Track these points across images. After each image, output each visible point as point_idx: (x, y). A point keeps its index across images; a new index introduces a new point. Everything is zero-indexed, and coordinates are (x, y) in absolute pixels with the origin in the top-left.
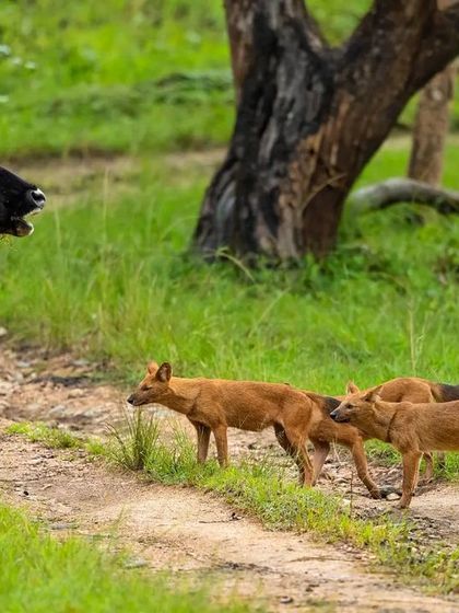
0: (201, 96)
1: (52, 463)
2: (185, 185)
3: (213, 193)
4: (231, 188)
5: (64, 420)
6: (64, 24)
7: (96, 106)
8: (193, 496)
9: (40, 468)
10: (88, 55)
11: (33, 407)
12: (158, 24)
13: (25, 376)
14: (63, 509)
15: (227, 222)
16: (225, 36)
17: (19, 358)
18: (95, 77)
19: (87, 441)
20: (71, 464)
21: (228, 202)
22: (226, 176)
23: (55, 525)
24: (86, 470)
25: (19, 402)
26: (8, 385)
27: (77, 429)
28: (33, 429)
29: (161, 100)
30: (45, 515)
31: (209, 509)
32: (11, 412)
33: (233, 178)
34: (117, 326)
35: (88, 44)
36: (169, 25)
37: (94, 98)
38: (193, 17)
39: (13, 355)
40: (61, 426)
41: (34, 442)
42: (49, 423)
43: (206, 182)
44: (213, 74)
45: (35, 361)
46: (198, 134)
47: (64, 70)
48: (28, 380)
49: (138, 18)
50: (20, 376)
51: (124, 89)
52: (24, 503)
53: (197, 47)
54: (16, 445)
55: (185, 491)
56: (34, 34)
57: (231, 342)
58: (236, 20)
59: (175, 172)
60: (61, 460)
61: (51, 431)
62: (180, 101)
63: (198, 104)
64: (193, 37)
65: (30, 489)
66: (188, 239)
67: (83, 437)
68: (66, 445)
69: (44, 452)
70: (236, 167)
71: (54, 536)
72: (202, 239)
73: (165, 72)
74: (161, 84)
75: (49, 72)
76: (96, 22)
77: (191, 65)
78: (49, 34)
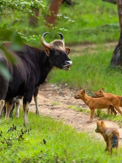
0: (113, 30)
1: (78, 115)
2: (108, 50)
3: (115, 52)
4: (119, 51)
5: (81, 105)
6: (80, 13)
7: (88, 32)
8: (111, 123)
9: (75, 116)
10: (86, 20)
11: (73, 102)
12: (102, 13)
13: (72, 95)
14: (81, 126)
15: (118, 59)
16: (118, 16)
17: (70, 91)
18: (87, 25)
19: (86, 110)
20: (82, 115)
21: (119, 54)
22: (118, 48)
23: (79, 129)
24: (86, 117)
25: (70, 101)
26: (68, 97)
27: (84, 107)
28: (74, 107)
29: (103, 31)
30: (77, 127)
31: (114, 125)
32: (68, 103)
33: (120, 49)
34: (93, 83)
35: (86, 18)
36: (105, 13)
37: (87, 30)
38: (111, 11)
39: (69, 90)
40: (80, 106)
41: (74, 110)
42: (77, 106)
43: (113, 50)
44: (115, 25)
45: (74, 91)
46: (112, 39)
47: (80, 24)
48: (72, 96)
49: (98, 12)
50: (70, 95)
51: (94, 28)
52: (72, 124)
53: (111, 18)
54: (70, 111)
55: (109, 121)
56: (73, 15)
57: (119, 87)
58: (120, 12)
59: (106, 47)
60: (80, 114)
61: (78, 108)
62: (107, 31)
63: (111, 32)
64: (110, 16)
65: (73, 121)
66: (109, 63)
67: (85, 109)
68: (81, 111)
69: (76, 112)
70: (120, 46)
71: (78, 132)
72: (112, 63)
73: (104, 24)
74: (103, 27)
75: (77, 24)
76: (88, 13)
77: (110, 22)
78: (77, 15)
